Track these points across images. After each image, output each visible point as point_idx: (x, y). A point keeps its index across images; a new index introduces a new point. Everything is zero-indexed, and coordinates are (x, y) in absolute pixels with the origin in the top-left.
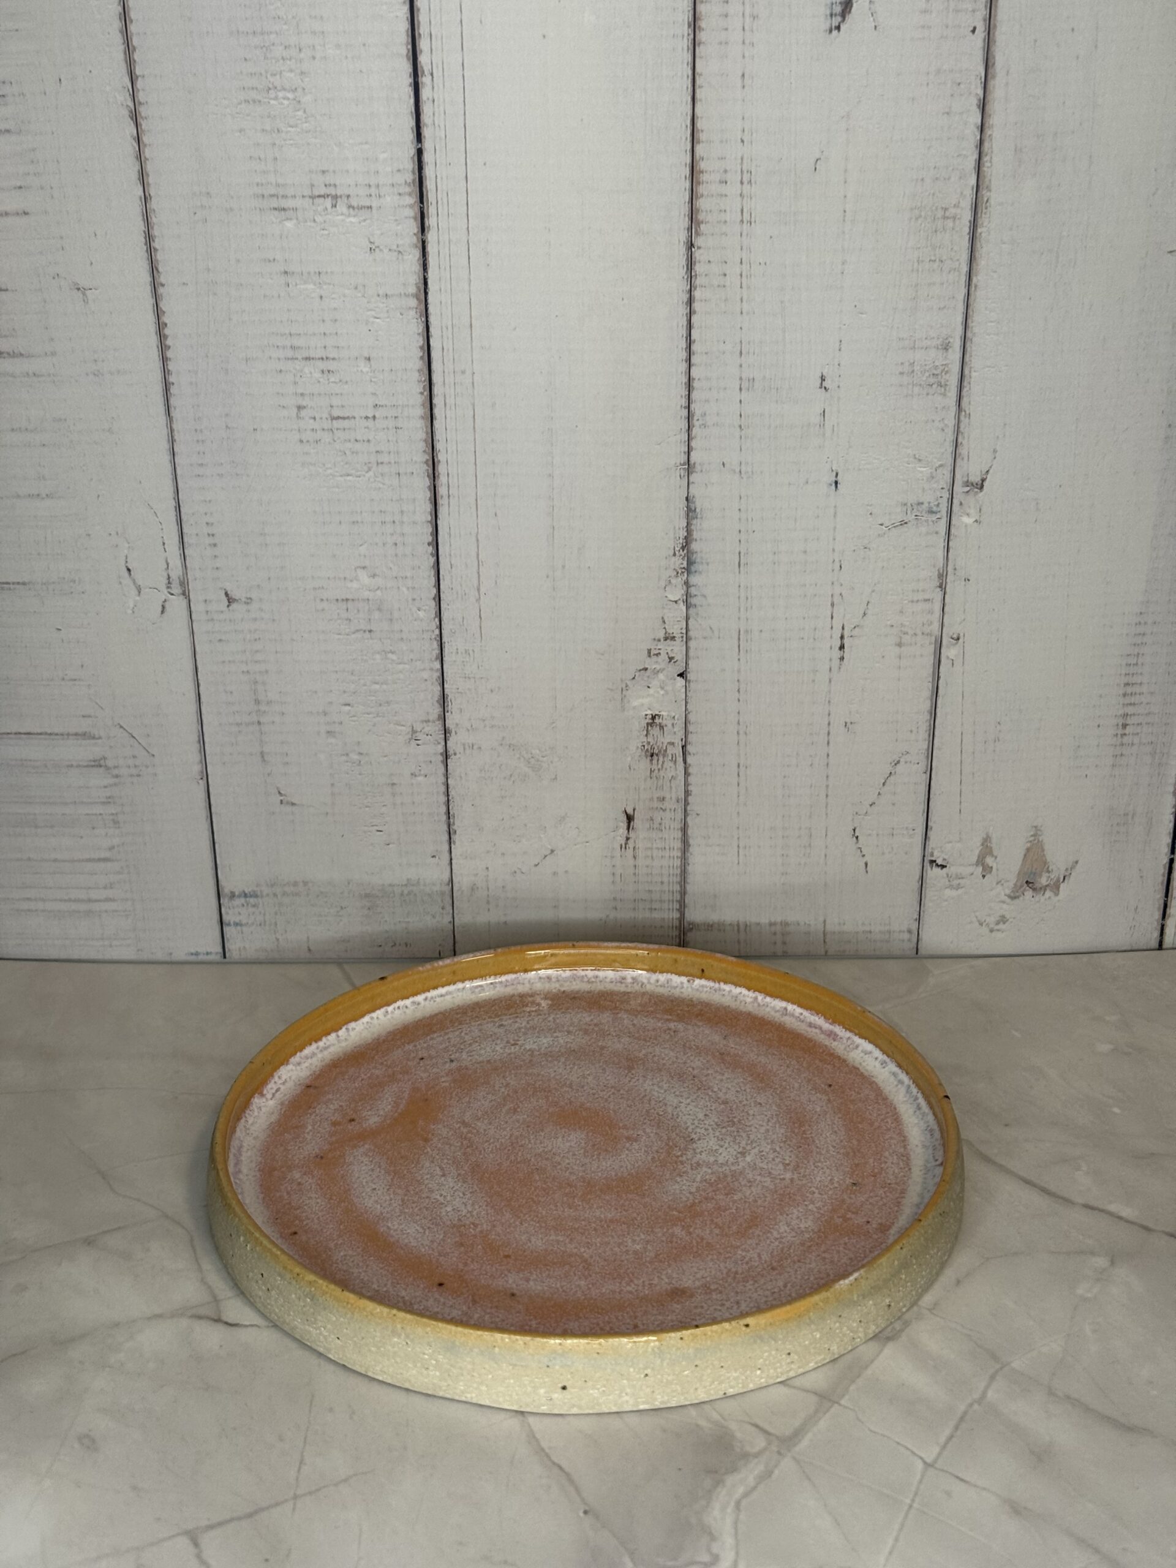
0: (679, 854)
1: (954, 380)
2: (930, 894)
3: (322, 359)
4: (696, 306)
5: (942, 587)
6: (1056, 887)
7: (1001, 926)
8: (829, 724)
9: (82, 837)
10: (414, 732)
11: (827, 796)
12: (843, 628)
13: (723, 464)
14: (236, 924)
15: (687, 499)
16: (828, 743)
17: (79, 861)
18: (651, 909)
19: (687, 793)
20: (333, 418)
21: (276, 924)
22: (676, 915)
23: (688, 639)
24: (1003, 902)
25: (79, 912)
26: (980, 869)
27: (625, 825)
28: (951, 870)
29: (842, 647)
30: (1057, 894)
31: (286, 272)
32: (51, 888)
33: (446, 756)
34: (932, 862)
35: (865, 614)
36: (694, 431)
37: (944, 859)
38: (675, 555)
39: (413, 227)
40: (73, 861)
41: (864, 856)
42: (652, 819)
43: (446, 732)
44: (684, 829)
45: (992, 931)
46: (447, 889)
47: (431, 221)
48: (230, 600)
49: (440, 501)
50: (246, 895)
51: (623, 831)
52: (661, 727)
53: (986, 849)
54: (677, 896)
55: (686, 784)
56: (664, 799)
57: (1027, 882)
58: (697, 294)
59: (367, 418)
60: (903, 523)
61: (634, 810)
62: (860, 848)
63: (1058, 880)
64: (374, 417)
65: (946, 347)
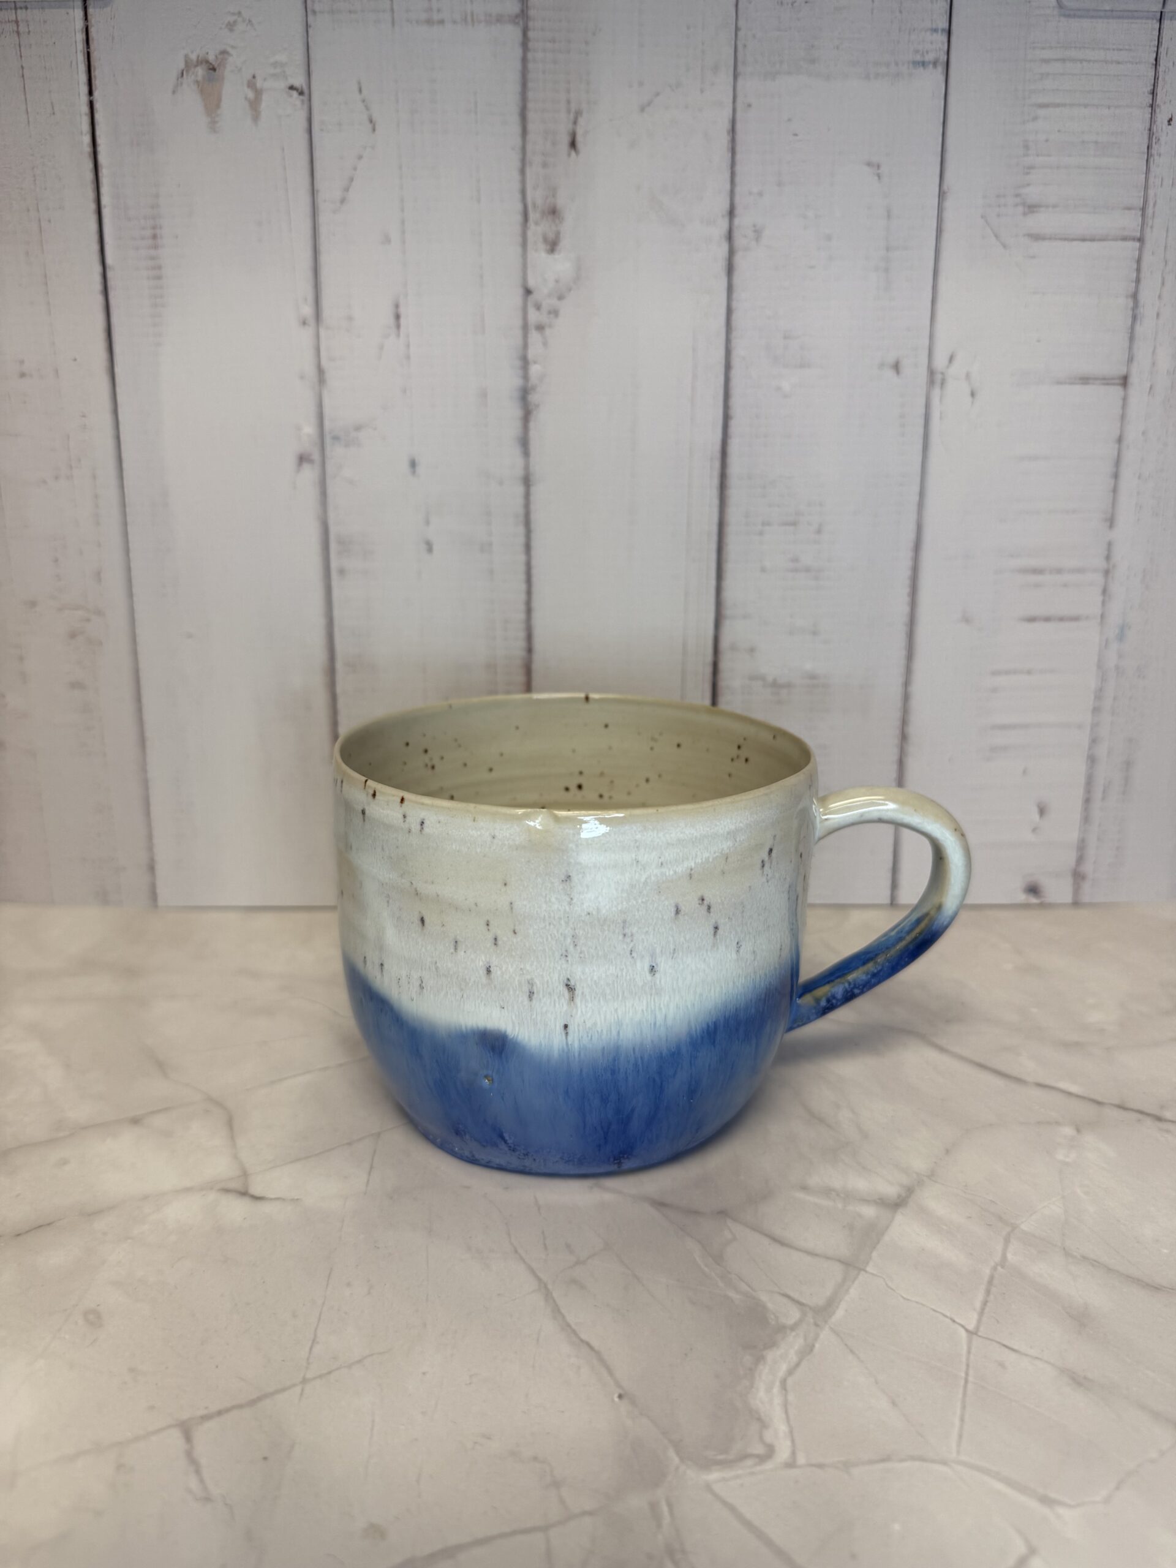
0: (530, 105)
1: (333, 546)
2: (299, 56)
3: (796, 570)
4: (522, 607)
5: (321, 371)
6: (189, 65)
7: (231, 19)
8: (404, 242)
9: (1059, 131)
10: (758, 239)
11: (400, 168)
12: (398, 335)
13: (501, 483)
14: (935, 30)
15: (526, 454)
16: (403, 222)
17: (1064, 105)
18: (553, 41)
19: (523, 172)
20: (794, 524)
21: (900, 30)
22: (531, 34)
23: (525, 327)
24: (233, 47)
25: (1075, 47)
26: (259, 84)
27: (579, 139)
28: (282, 85)
29: (398, 317)
30: (186, 56)
31: (815, 633)
32: (1096, 75)
33: (731, 213)
34: (301, 93)
35: (381, 347)
36: (521, 511)
37: (291, 96)
38: (537, 406)
39: (724, 665)
40: (1072, 105)
41: (364, 101)
42: (554, 144)
43: (730, 236)
44: (524, 132)
45: (239, 13)
46: (740, 68)
47: (709, 670)
48: (896, 367)
49: (718, 455)
50: (923, 64)
51: (580, 132)
52: (545, 240)
53: (255, 105)
54: (530, 55)
55: (523, 182)
56: (545, 165)
57: (214, 69)
58: (522, 616)
59: (769, 524)
60: (358, 428)
61: (569, 155)
62: (367, 108)
63: (188, 71)
64: (763, 524)
65: (342, 572)
